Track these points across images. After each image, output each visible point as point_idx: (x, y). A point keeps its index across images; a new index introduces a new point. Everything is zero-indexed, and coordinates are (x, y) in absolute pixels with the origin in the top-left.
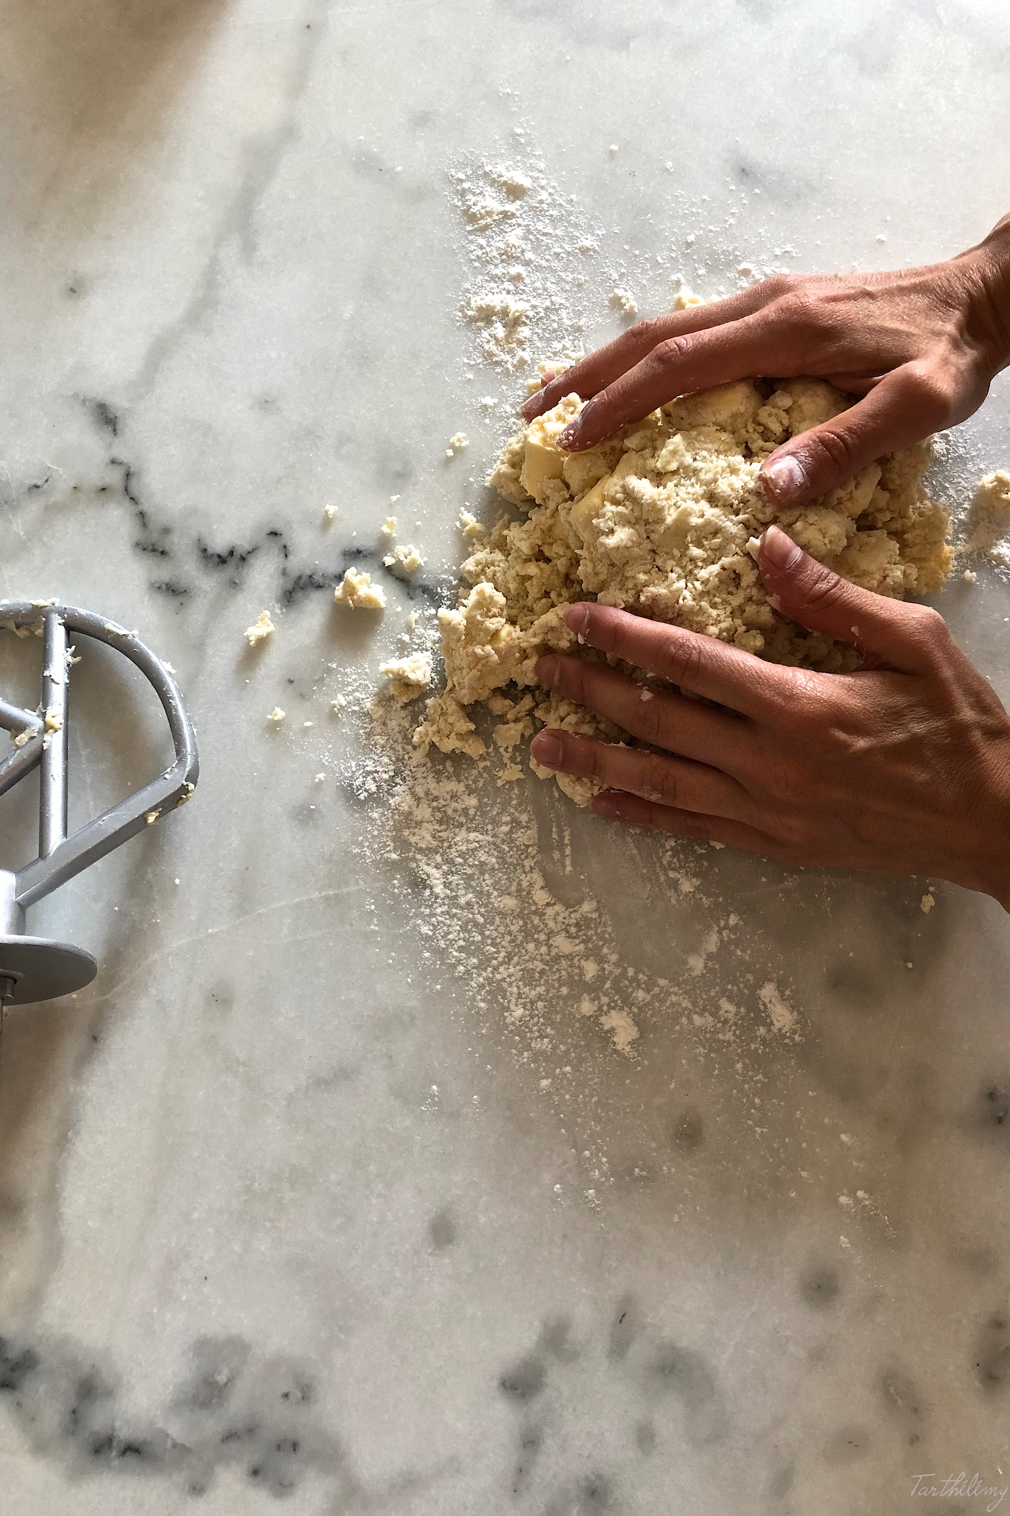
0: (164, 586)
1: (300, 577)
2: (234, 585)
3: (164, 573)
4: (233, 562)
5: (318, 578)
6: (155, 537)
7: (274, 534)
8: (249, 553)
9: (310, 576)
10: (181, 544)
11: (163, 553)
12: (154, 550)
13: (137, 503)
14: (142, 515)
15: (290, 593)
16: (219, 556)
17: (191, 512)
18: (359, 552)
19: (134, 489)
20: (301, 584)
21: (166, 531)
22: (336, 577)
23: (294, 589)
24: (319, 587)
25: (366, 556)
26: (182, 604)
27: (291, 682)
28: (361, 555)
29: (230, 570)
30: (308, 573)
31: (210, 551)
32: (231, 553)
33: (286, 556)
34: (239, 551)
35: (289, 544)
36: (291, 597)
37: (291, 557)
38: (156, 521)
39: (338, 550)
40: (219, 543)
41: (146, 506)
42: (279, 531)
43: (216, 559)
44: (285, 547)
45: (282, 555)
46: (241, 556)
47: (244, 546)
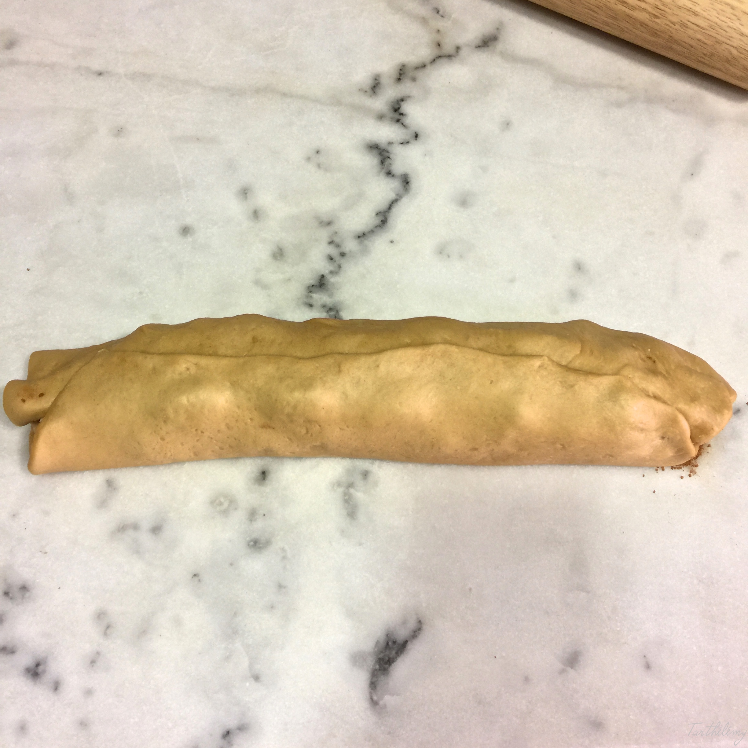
0: (377, 82)
1: (388, 152)
2: (381, 117)
3: (384, 81)
4: (396, 116)
5: (388, 162)
6: (411, 74)
7: (416, 136)
8: (402, 124)
9: (389, 157)
10: (407, 88)
11: (399, 79)
12: (400, 74)
13: (431, 63)
14: (424, 66)
15: (377, 147)
16: (399, 108)
17: (427, 92)
18: (407, 183)
19: (439, 61)
20: (383, 153)
21: (414, 79)
22: (390, 171)
23: (380, 149)
24: (382, 162)
25: (404, 187)
26: (366, 91)
27: (318, 152)
28: (405, 184)
29: (391, 114)
30: (391, 156)
31: (402, 103)
32: (402, 114)
33: (402, 143)
34: (404, 119)
35: (410, 144)
36: (374, 148)
37: (401, 146)
38: (420, 74)
39: (408, 171)
40: (406, 108)
41: (429, 68)
42: (418, 138)
43: (397, 107)
44: (408, 142)
45: (402, 141)
46: (400, 120)
47: (407, 121)
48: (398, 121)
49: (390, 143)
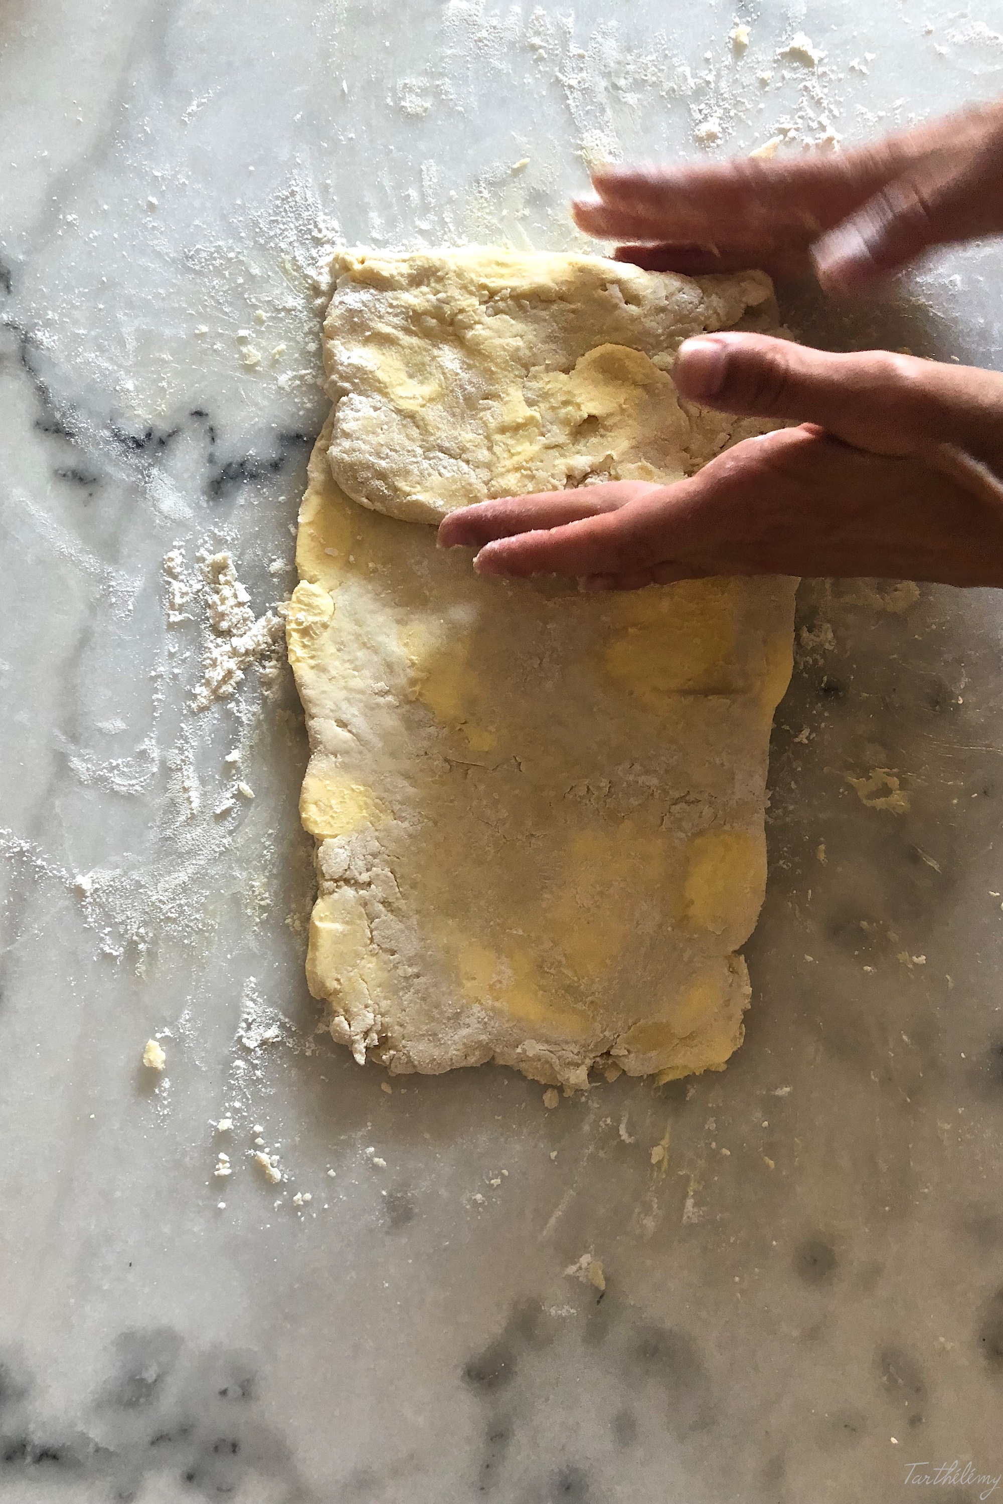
0: (70, 474)
1: (230, 465)
3: (69, 459)
4: (151, 446)
5: (250, 466)
6: (57, 415)
7: (199, 414)
8: (170, 436)
9: (241, 464)
11: (66, 434)
12: (55, 432)
13: (36, 376)
14: (41, 390)
15: (219, 483)
16: (135, 439)
18: (299, 437)
19: (34, 361)
21: (71, 408)
22: (272, 466)
23: (222, 479)
24: (253, 476)
25: (307, 442)
26: (91, 495)
28: (301, 441)
29: (148, 454)
30: (239, 460)
31: (124, 433)
32: (149, 435)
33: (213, 439)
34: (156, 435)
35: (217, 425)
36: (219, 488)
37: (218, 441)
38: (59, 397)
39: (272, 434)
40: (134, 425)
41: (47, 380)
42: (205, 411)
43: (132, 444)
44: (211, 429)
45: (208, 439)
46: (161, 440)
47: (163, 427)
48: (162, 443)
49: (211, 459)
